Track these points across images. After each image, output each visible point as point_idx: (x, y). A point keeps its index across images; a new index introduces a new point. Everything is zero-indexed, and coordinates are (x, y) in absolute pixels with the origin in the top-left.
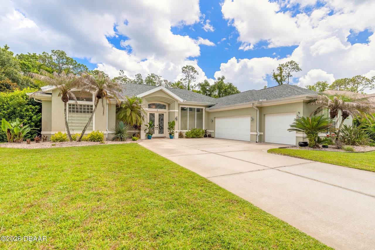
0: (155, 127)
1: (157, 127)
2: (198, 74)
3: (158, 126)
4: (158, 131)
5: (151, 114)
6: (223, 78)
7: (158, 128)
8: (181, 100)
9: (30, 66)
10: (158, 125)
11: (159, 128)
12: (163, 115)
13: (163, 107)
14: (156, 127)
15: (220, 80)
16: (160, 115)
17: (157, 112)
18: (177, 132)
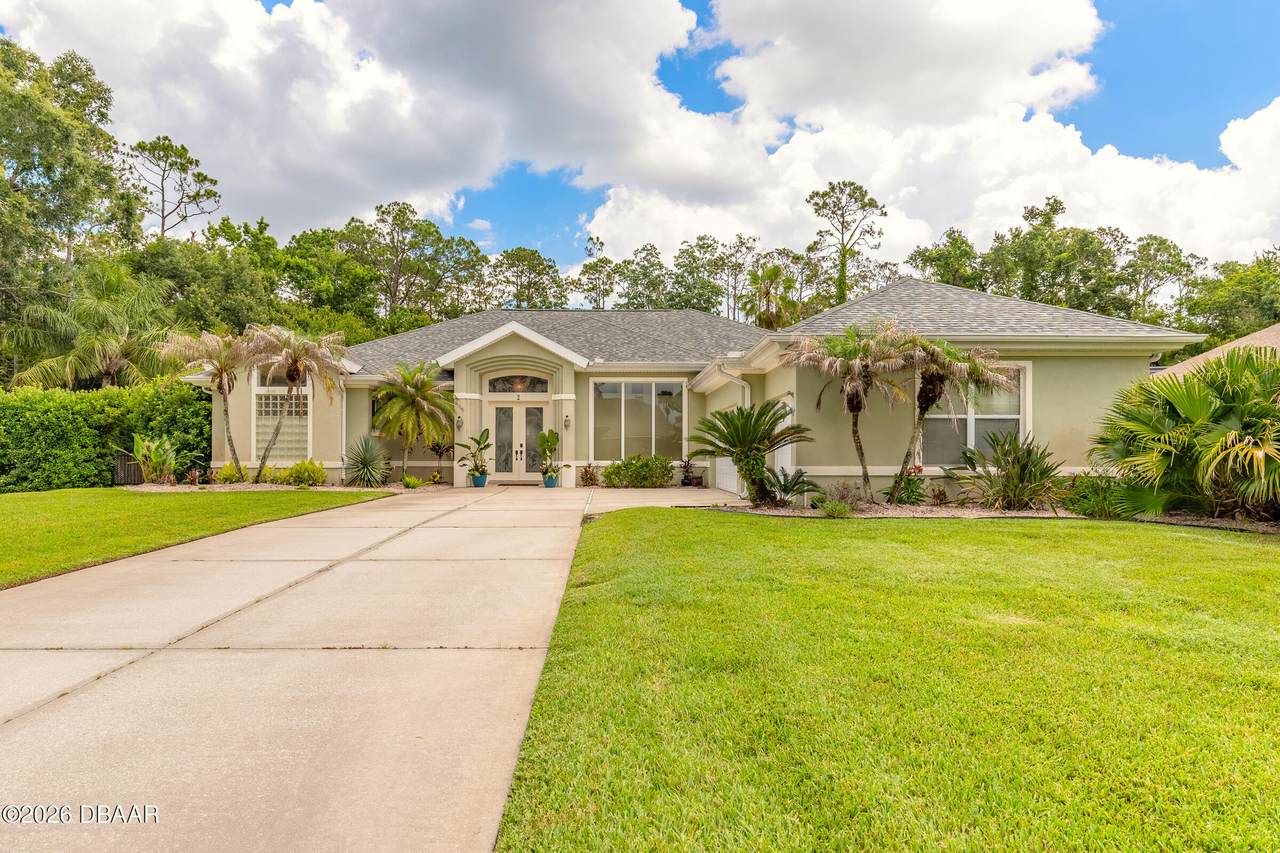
0: (514, 453)
1: (521, 452)
2: (885, 214)
3: (524, 449)
4: (523, 464)
5: (501, 409)
6: (1056, 207)
7: (524, 453)
8: (581, 362)
9: (314, 270)
10: (524, 445)
11: (528, 455)
12: (540, 410)
13: (537, 384)
14: (517, 452)
15: (1037, 222)
16: (529, 412)
17: (519, 402)
18: (568, 466)
